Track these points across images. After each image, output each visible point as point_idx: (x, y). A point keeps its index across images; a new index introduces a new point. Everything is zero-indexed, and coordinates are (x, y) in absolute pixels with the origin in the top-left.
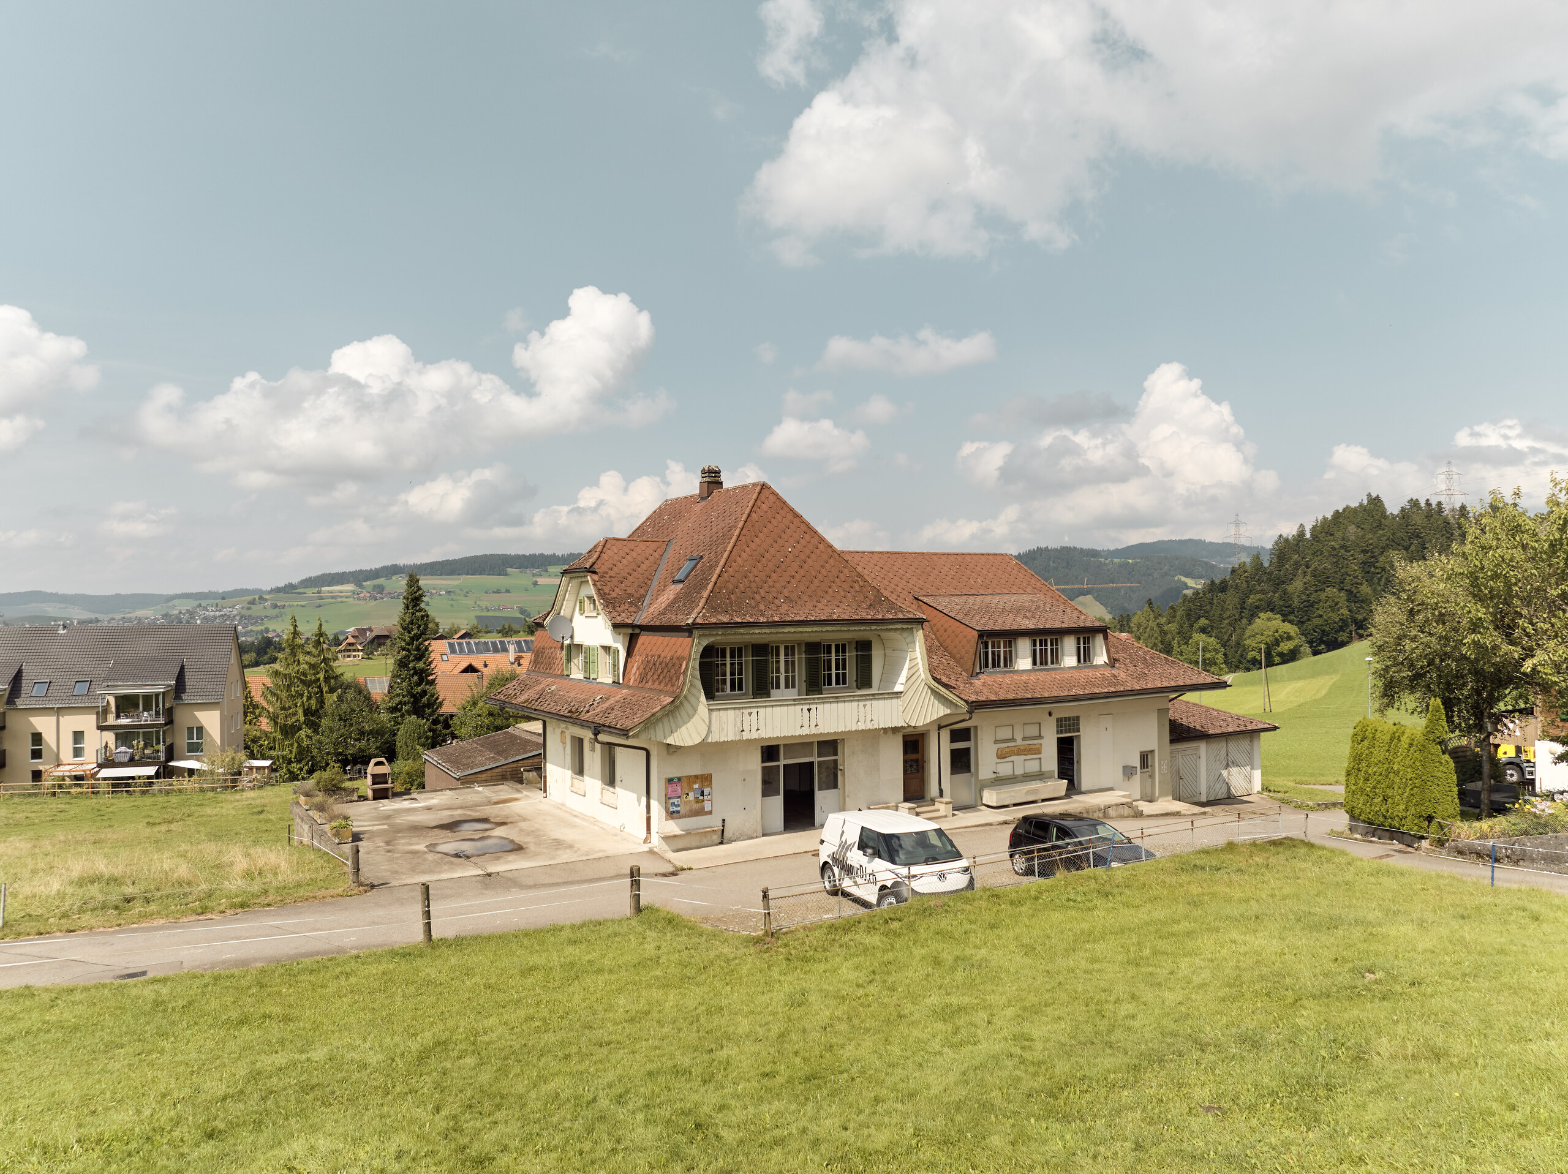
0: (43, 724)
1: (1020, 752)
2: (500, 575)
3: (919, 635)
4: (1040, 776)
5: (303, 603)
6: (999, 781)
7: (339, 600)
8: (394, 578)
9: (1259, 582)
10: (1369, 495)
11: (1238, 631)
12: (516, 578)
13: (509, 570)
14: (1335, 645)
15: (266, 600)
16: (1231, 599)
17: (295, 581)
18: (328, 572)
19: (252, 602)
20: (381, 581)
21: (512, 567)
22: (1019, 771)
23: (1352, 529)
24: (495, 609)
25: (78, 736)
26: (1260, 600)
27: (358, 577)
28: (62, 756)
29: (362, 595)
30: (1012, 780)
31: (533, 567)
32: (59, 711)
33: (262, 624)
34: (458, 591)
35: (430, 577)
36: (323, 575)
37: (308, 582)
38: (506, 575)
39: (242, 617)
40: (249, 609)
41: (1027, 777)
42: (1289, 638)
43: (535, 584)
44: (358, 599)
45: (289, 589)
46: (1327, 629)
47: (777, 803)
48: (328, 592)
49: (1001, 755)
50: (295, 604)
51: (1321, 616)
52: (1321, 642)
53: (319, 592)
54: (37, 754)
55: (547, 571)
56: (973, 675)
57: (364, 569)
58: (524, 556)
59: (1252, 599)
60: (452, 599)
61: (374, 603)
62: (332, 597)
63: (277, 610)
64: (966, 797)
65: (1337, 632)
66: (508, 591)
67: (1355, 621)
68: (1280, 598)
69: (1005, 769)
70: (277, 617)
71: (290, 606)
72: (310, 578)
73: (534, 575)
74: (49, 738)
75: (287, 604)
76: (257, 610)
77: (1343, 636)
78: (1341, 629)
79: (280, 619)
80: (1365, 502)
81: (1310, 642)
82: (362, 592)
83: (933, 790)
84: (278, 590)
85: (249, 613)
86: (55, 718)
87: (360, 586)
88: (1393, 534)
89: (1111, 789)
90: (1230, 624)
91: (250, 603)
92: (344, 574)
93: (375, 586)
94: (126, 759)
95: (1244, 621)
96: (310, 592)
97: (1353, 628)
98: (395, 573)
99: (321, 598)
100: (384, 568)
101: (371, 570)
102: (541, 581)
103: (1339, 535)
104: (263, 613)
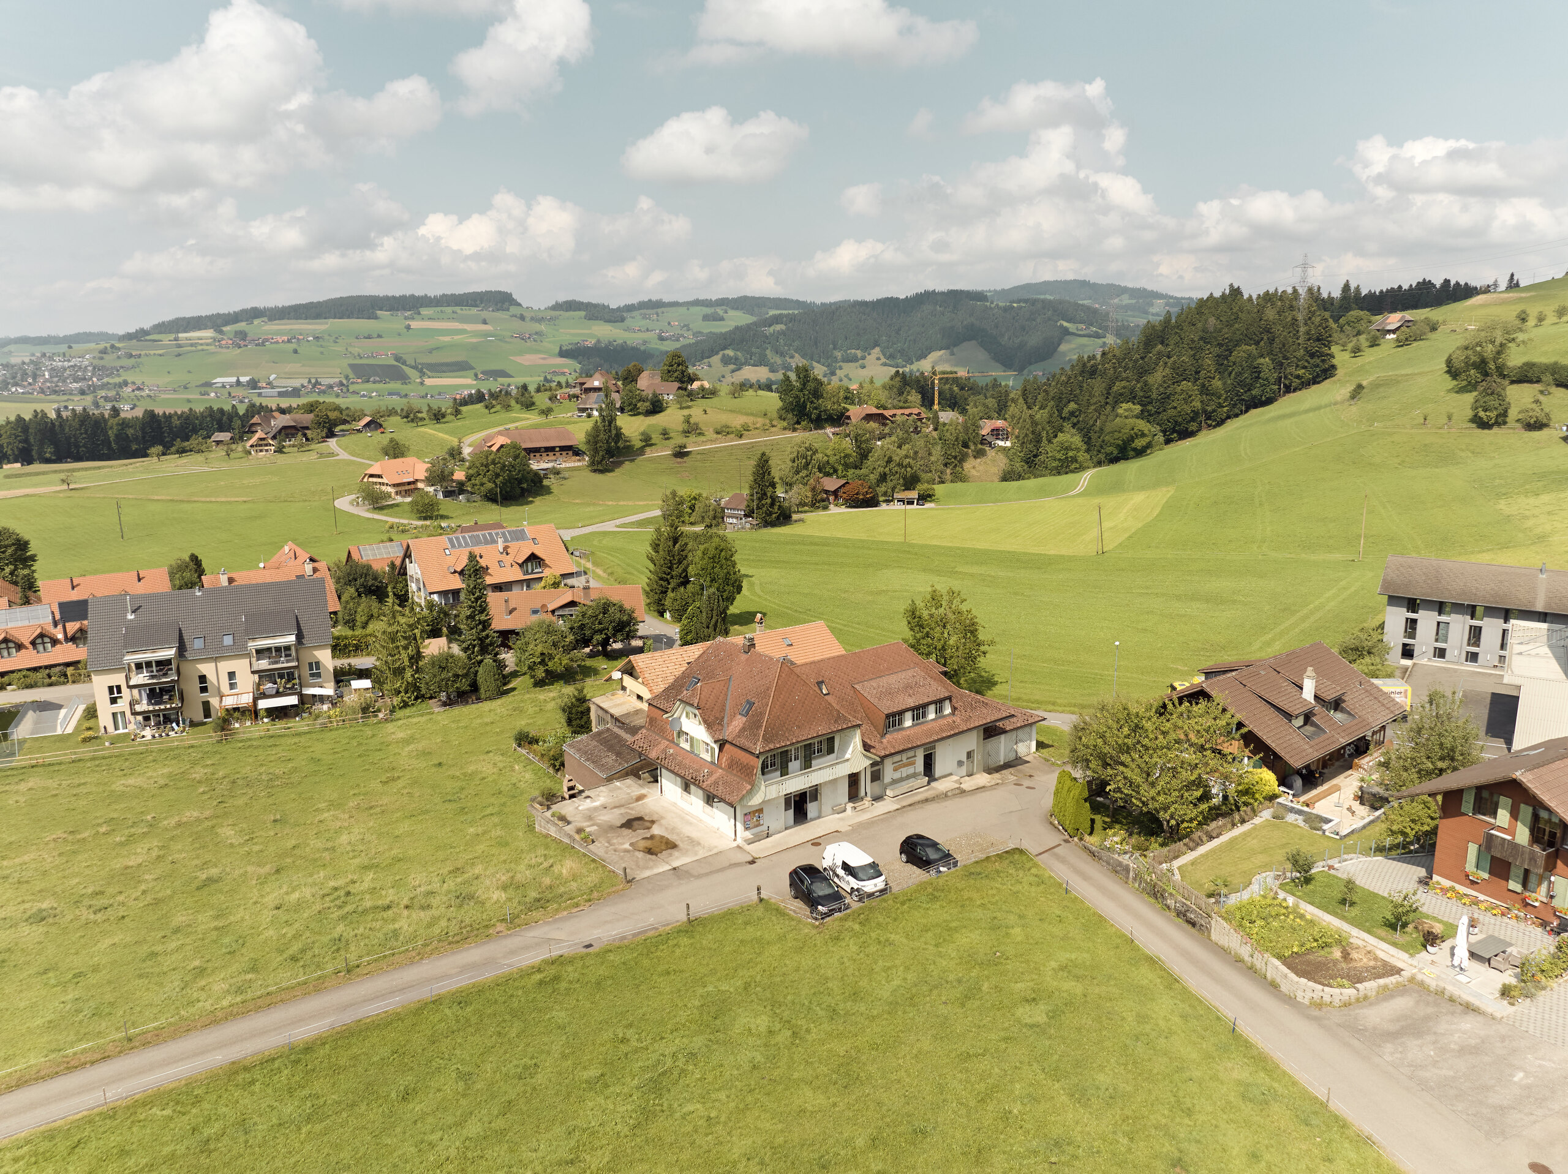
0: (207, 669)
1: (905, 766)
2: (369, 318)
3: (858, 732)
4: (914, 775)
5: (161, 352)
6: (895, 782)
7: (200, 348)
8: (256, 322)
9: (1126, 369)
10: (1231, 285)
11: (1103, 417)
12: (388, 322)
13: (379, 313)
14: (1186, 434)
15: (119, 349)
16: (1098, 386)
17: (147, 326)
18: (182, 316)
19: (104, 351)
20: (242, 326)
21: (381, 310)
22: (904, 775)
23: (1212, 321)
24: (368, 357)
25: (232, 675)
26: (1124, 388)
27: (217, 322)
28: (222, 689)
29: (223, 342)
30: (901, 780)
31: (405, 309)
32: (216, 659)
33: (119, 376)
34: (326, 337)
35: (294, 321)
36: (177, 319)
37: (162, 328)
38: (376, 318)
39: (94, 368)
40: (102, 358)
41: (908, 777)
42: (1143, 435)
43: (408, 328)
44: (220, 347)
45: (140, 335)
46: (1180, 420)
47: (791, 812)
48: (187, 339)
49: (895, 770)
50: (152, 352)
51: (1175, 408)
52: (1174, 431)
53: (176, 339)
54: (204, 690)
55: (419, 314)
56: (883, 735)
57: (221, 312)
58: (394, 297)
59: (1118, 386)
60: (322, 346)
61: (239, 351)
62: (192, 345)
63: (132, 361)
64: (878, 792)
65: (1189, 422)
66: (379, 336)
67: (1205, 411)
68: (1142, 389)
69: (897, 775)
70: (133, 367)
71: (146, 355)
72: (163, 323)
73: (406, 318)
74: (211, 677)
75: (143, 353)
76: (109, 360)
77: (1193, 426)
78: (1193, 419)
79: (137, 370)
80: (1227, 292)
81: (1164, 432)
82: (223, 339)
83: (862, 793)
84: (129, 337)
85: (102, 363)
86: (213, 664)
87: (221, 332)
88: (1247, 329)
89: (951, 774)
90: (1095, 410)
91: (101, 352)
92: (200, 318)
93: (236, 332)
94: (274, 692)
95: (1109, 408)
96: (167, 339)
97: (1203, 418)
98: (256, 317)
99: (180, 346)
100: (244, 312)
101: (229, 314)
102: (414, 324)
103: (1199, 325)
104: (118, 364)
